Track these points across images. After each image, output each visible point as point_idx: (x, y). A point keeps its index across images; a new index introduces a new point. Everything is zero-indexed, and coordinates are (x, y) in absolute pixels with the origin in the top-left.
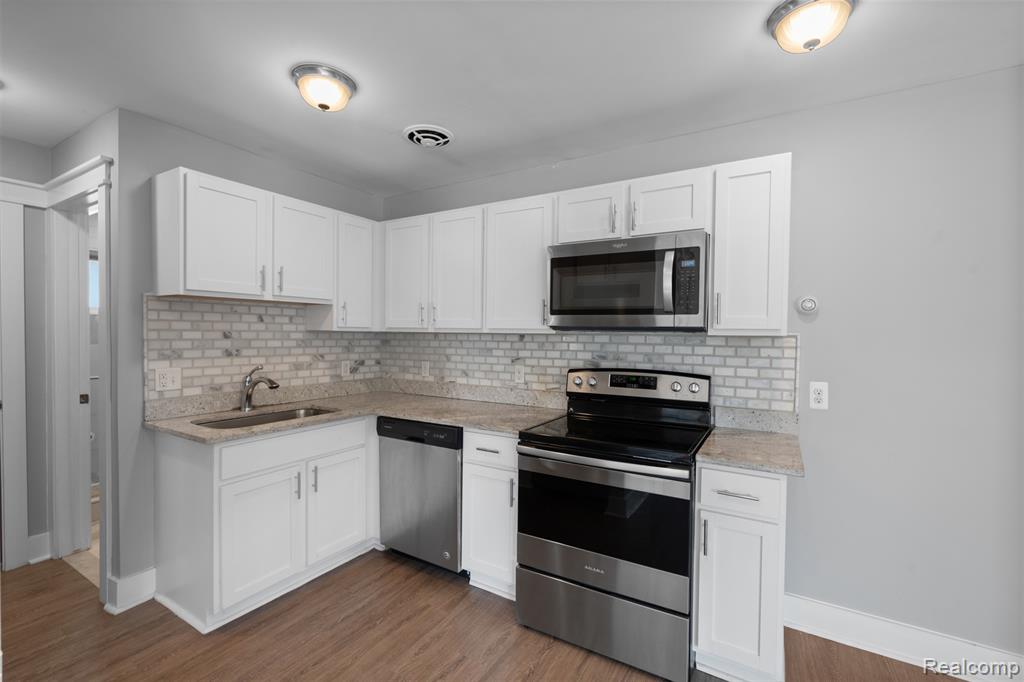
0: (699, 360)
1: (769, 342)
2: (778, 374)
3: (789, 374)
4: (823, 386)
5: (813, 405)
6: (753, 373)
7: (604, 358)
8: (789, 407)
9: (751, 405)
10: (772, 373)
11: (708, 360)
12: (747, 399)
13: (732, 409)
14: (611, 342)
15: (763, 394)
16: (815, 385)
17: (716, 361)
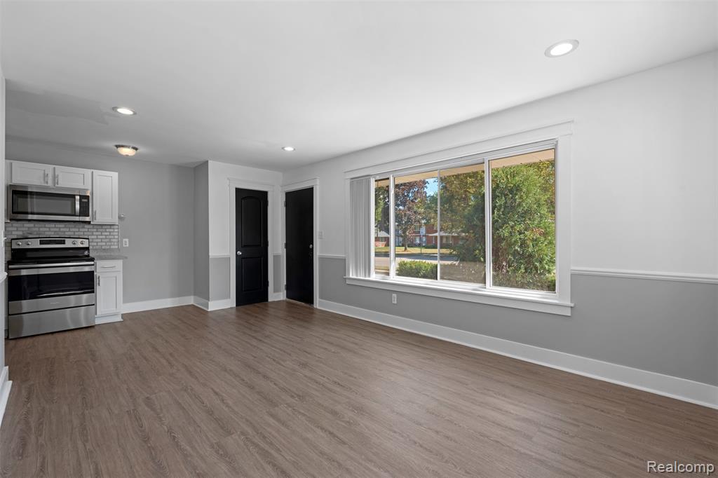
0: (82, 233)
1: (109, 227)
2: (112, 237)
3: (116, 237)
4: (127, 240)
5: (124, 246)
6: (104, 237)
7: (31, 234)
8: (117, 247)
9: (103, 247)
10: (111, 237)
11: (85, 233)
12: (102, 246)
13: (96, 249)
14: (35, 227)
15: (108, 244)
16: (124, 240)
17: (89, 233)
